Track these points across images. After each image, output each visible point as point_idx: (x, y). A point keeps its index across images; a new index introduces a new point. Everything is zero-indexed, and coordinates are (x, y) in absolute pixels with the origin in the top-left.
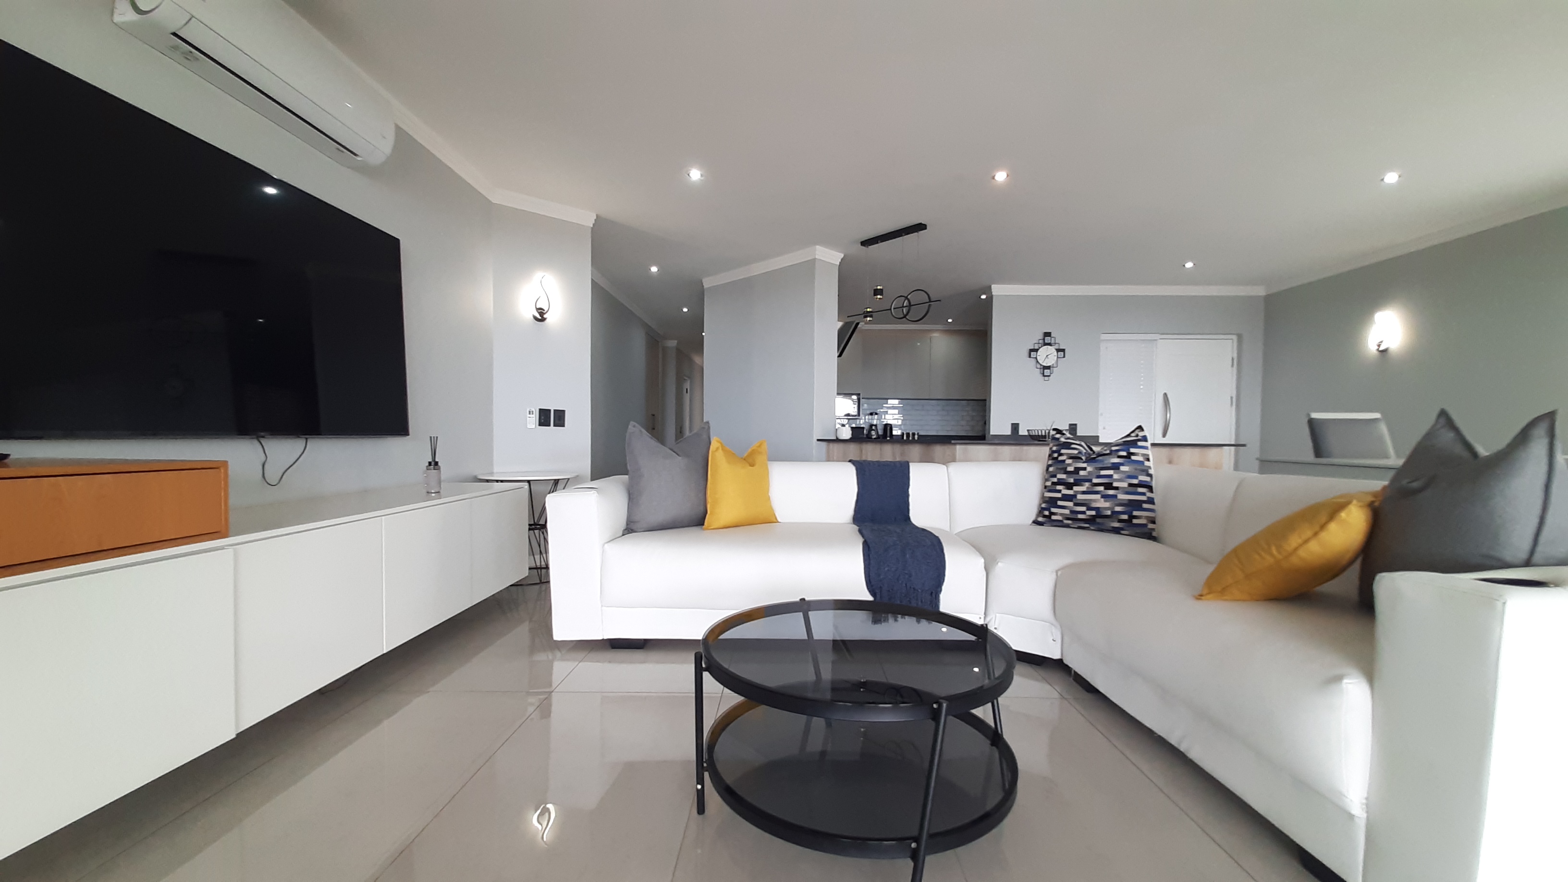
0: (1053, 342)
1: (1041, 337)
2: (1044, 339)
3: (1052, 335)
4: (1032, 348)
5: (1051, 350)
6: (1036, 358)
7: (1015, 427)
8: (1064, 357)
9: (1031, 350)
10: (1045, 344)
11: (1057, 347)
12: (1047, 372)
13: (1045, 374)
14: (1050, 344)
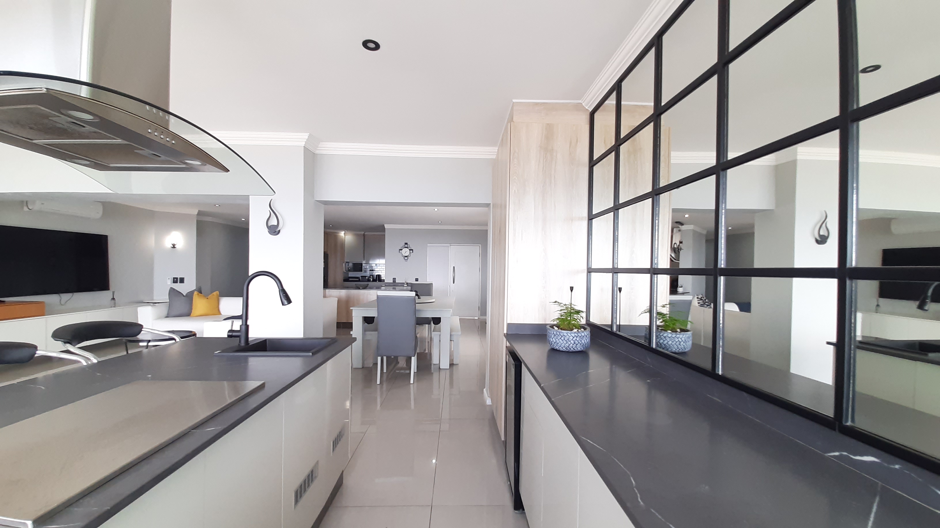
0: (408, 246)
1: (404, 244)
2: (405, 246)
3: (408, 244)
4: (400, 249)
5: (407, 250)
6: (402, 253)
7: (394, 279)
8: (413, 252)
9: (400, 250)
10: (405, 247)
11: (410, 248)
12: (406, 258)
13: (405, 259)
14: (407, 248)
